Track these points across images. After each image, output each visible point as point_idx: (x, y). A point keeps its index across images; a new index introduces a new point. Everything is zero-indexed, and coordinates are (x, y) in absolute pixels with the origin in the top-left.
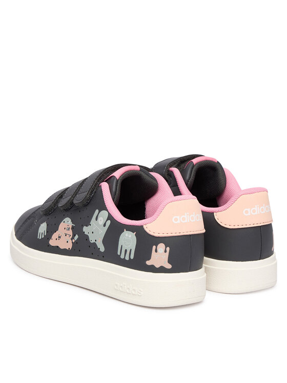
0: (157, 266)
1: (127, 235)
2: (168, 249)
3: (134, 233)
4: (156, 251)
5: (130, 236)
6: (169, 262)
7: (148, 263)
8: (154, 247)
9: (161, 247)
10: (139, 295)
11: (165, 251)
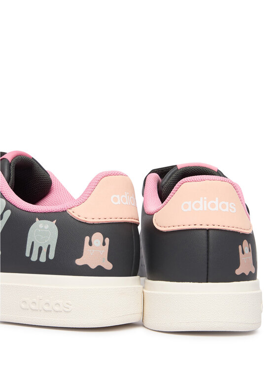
0: (93, 266)
1: (41, 226)
2: (107, 240)
3: (52, 221)
4: (90, 244)
5: (47, 227)
6: (109, 259)
7: (79, 262)
8: (87, 239)
9: (98, 238)
10: (67, 310)
11: (104, 244)
